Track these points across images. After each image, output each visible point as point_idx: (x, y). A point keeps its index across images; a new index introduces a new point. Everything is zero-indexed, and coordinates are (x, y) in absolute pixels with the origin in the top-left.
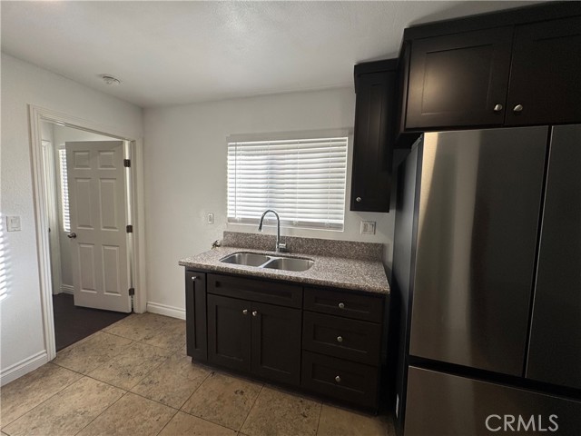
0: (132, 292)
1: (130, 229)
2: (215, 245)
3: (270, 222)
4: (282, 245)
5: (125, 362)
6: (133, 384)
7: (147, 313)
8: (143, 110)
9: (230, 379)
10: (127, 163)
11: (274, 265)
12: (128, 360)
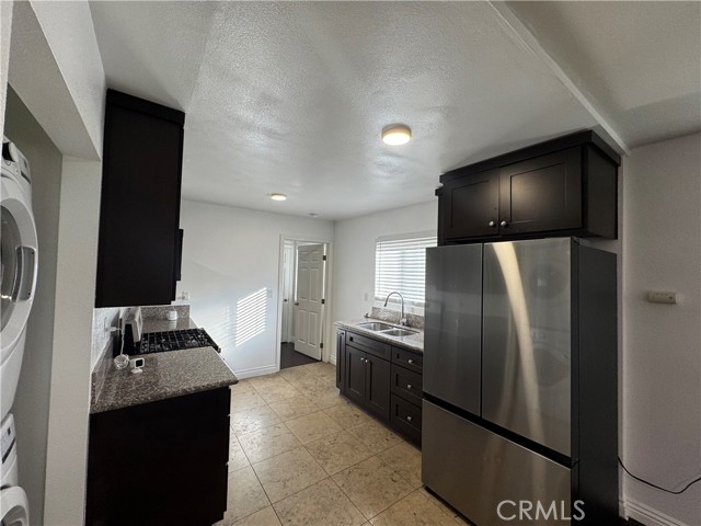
0: (322, 346)
1: (323, 302)
2: (367, 317)
3: (395, 301)
4: (405, 320)
5: (307, 383)
6: (306, 393)
7: (329, 363)
8: (334, 224)
9: (355, 408)
10: (325, 258)
11: (392, 333)
12: (308, 382)
